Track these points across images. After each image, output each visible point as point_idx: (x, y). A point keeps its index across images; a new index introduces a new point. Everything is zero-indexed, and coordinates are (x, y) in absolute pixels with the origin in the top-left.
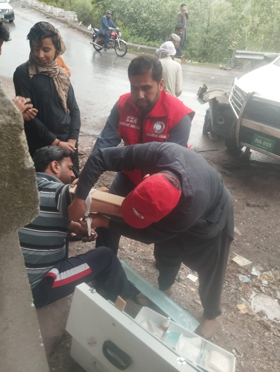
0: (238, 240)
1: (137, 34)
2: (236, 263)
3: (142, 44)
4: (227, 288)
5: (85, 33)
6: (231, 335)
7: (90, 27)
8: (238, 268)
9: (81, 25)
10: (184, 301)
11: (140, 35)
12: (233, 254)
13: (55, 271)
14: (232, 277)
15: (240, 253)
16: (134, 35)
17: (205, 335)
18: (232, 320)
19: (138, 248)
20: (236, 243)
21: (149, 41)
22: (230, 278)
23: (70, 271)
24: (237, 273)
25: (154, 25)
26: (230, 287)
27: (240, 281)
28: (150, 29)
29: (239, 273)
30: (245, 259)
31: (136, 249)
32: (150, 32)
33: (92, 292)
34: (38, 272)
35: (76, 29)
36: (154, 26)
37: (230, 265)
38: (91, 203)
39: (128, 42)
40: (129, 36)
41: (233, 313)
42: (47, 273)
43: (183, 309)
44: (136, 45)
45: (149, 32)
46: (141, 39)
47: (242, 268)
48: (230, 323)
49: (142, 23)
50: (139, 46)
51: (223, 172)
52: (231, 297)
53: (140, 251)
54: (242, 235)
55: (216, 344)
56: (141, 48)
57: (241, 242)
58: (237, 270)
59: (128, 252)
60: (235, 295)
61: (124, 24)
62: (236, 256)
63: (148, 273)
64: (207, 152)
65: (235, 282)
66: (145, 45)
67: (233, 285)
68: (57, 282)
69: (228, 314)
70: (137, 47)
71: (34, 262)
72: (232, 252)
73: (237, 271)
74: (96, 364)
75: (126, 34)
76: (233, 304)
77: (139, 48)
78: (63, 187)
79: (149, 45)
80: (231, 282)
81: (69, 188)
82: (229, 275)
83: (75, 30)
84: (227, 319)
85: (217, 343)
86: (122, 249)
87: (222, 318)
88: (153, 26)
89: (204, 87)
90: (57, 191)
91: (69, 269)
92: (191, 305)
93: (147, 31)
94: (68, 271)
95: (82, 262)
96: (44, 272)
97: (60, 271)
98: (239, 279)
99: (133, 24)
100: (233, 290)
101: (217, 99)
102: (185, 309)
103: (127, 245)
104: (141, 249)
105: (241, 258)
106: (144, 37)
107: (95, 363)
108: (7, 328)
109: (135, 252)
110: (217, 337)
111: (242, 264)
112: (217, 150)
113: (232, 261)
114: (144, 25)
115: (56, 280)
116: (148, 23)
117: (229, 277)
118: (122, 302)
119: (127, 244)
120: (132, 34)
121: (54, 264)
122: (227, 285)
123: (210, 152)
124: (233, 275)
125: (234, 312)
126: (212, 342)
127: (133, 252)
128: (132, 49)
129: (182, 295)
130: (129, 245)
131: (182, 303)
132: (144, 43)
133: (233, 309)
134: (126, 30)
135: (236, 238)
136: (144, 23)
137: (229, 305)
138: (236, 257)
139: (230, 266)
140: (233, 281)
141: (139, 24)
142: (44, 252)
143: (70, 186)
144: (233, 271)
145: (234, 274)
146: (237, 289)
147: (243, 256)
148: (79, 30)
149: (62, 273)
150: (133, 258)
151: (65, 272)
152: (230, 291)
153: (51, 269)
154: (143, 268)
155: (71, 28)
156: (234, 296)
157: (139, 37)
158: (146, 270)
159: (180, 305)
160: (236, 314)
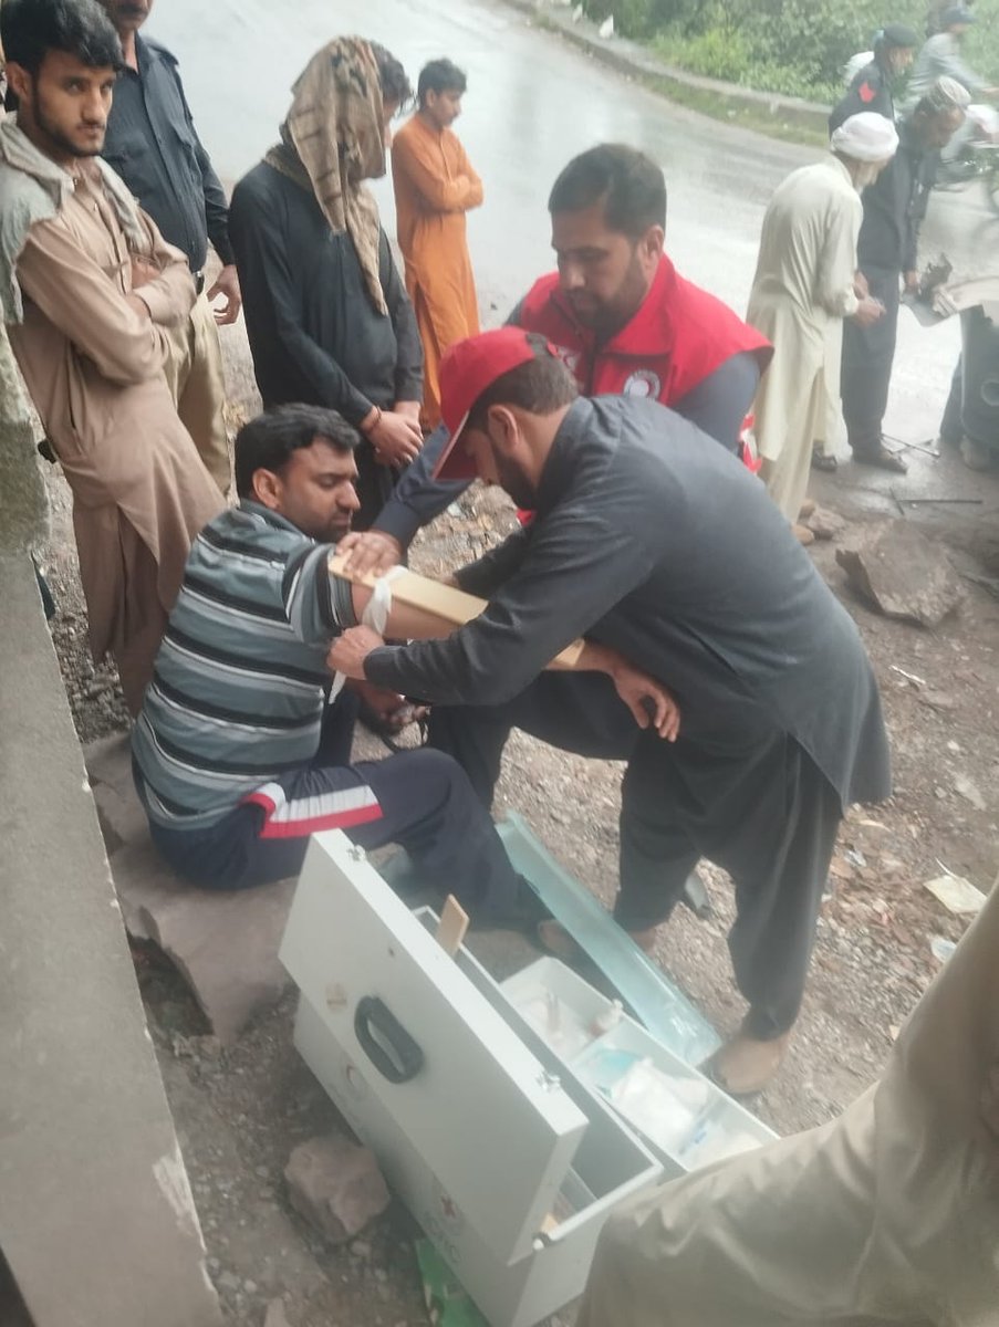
0: (967, 823)
1: (774, 55)
2: (934, 898)
3: (787, 94)
4: (876, 971)
5: (587, 47)
6: (832, 1108)
7: (608, 27)
8: (937, 917)
9: (578, 21)
10: (698, 975)
11: (784, 60)
12: (937, 868)
13: (274, 792)
14: (905, 938)
15: (965, 869)
16: (764, 60)
17: (729, 1082)
18: (851, 1067)
19: (596, 794)
20: (956, 832)
21: (817, 84)
22: (899, 941)
23: (320, 802)
24: (931, 930)
25: (841, 24)
26: (887, 968)
27: (931, 955)
28: (826, 40)
29: (940, 931)
30: (974, 890)
31: (589, 795)
32: (824, 48)
33: (356, 856)
34: (225, 786)
35: (560, 35)
36: (844, 28)
37: (910, 901)
38: (390, 610)
39: (738, 84)
40: (743, 62)
41: (867, 1047)
42: (250, 793)
43: (684, 998)
44: (765, 96)
45: (818, 50)
46: (788, 75)
47: (952, 916)
48: (843, 1075)
49: (796, 17)
50: (776, 101)
51: (982, 584)
52: (879, 999)
53: (599, 804)
54: (987, 808)
55: (765, 1122)
56: (782, 109)
57: (978, 832)
58: (932, 923)
59: (558, 798)
60: (898, 995)
61: (734, 16)
62: (943, 874)
63: (602, 872)
64: (936, 505)
65: (913, 958)
66: (797, 95)
67: (902, 964)
68: (278, 825)
69: (846, 1046)
70: (767, 105)
71: (214, 755)
72: (934, 860)
73: (930, 926)
74: (352, 1073)
75: (732, 53)
76: (876, 1022)
77: (773, 108)
78: (308, 552)
79: (812, 98)
80: (899, 955)
81: (329, 558)
82: (897, 933)
83: (555, 36)
84: (836, 1060)
85: (773, 1118)
86: (539, 785)
87: (817, 1053)
88: (837, 29)
89: (942, 265)
90: (291, 560)
91: (318, 793)
92: (718, 991)
93: (812, 44)
94: (313, 800)
95: (359, 782)
96: (243, 788)
97: (291, 795)
98: (930, 950)
99: (764, 18)
100: (893, 979)
101: (988, 312)
102: (690, 997)
103: (562, 780)
104: (606, 800)
105: (963, 885)
106: (801, 66)
107: (349, 1068)
108: (12, 825)
109: (582, 802)
110: (774, 1101)
111: (959, 905)
112: (979, 502)
113: (925, 889)
114: (805, 24)
115: (273, 819)
116: (820, 17)
117: (894, 937)
118: (458, 914)
119: (564, 774)
120: (757, 56)
121: (276, 770)
122: (878, 960)
123: (948, 507)
124: (913, 936)
125: (872, 1047)
126: (755, 1111)
127: (575, 801)
128: (747, 111)
129: (698, 957)
130: (567, 780)
131: (689, 979)
132: (797, 88)
133: (872, 1036)
134: (738, 39)
135: (961, 816)
136: (807, 16)
137: (862, 1020)
138: (946, 877)
139: (912, 906)
140: (905, 954)
141: (787, 17)
142: (244, 733)
143: (331, 553)
144: (916, 921)
145: (918, 932)
146: (911, 981)
147: (971, 881)
148: (570, 37)
149: (294, 803)
150: (566, 820)
151: (303, 802)
152: (880, 981)
153: (264, 783)
154: (592, 853)
155: (543, 31)
156: (891, 999)
157: (780, 65)
158: (598, 863)
159: (679, 982)
160: (876, 1053)
